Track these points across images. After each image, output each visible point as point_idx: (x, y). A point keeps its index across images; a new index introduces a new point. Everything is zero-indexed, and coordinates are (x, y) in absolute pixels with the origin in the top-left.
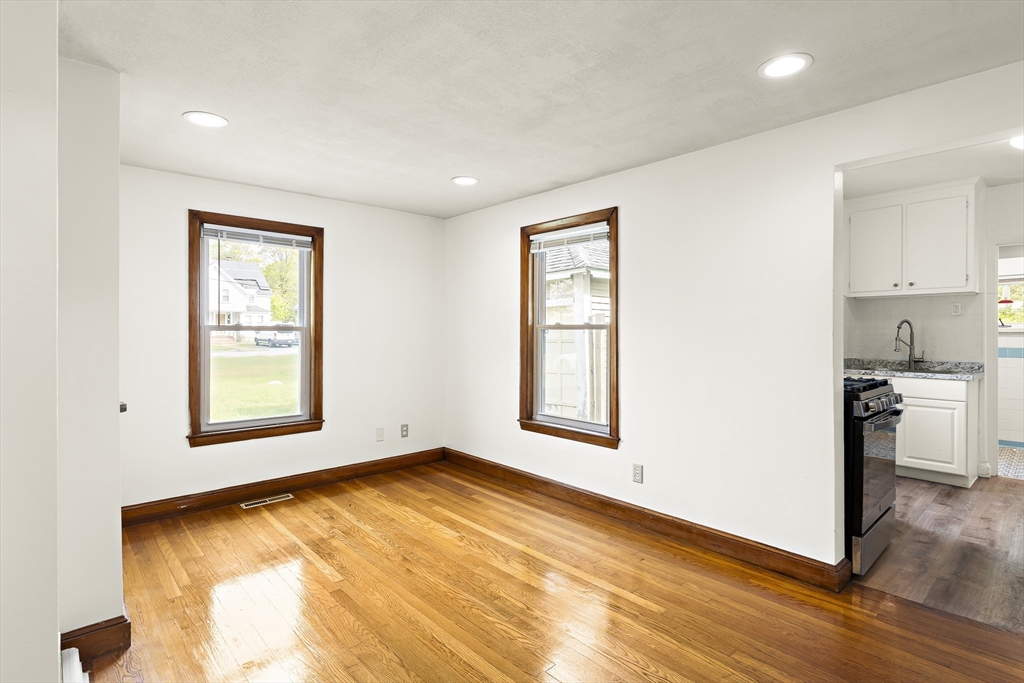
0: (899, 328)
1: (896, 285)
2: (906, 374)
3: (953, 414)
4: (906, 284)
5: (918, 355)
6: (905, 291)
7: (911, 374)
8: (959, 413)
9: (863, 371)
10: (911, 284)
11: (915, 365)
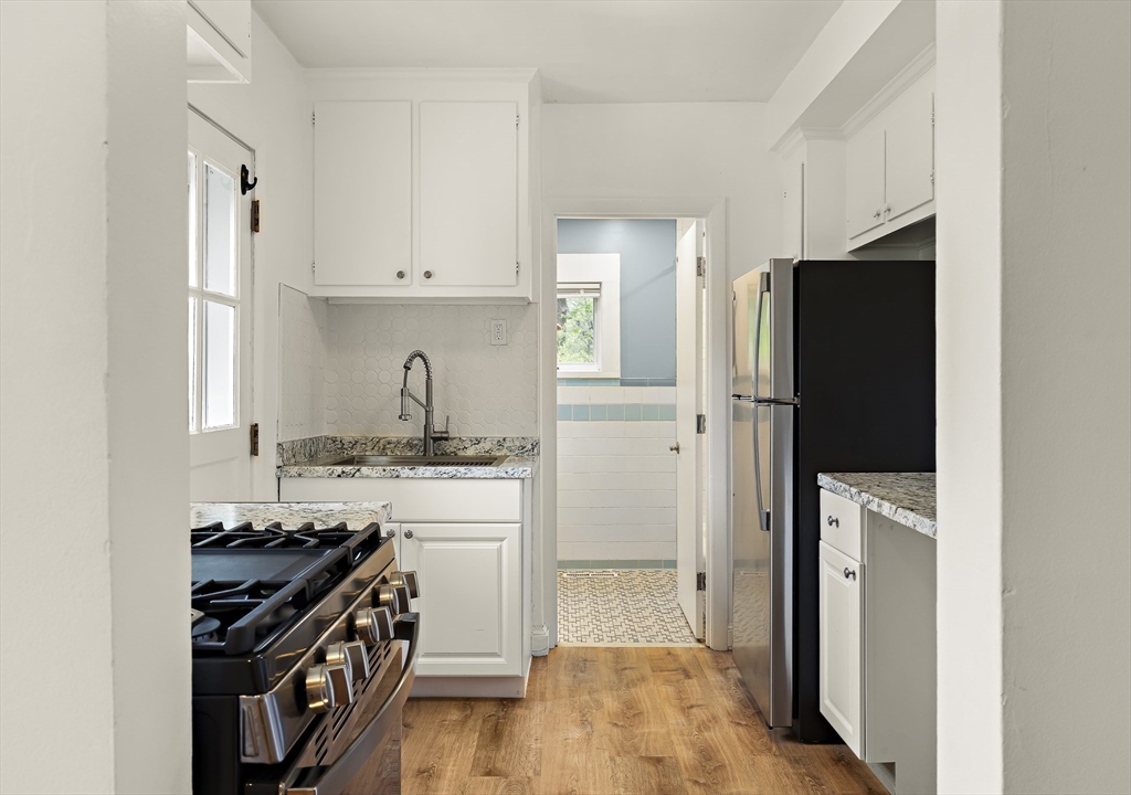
0: (407, 368)
1: (401, 275)
2: (421, 470)
3: (500, 550)
4: (419, 274)
5: (438, 425)
6: (416, 289)
7: (430, 471)
8: (510, 549)
9: (339, 469)
10: (428, 275)
11: (434, 450)
